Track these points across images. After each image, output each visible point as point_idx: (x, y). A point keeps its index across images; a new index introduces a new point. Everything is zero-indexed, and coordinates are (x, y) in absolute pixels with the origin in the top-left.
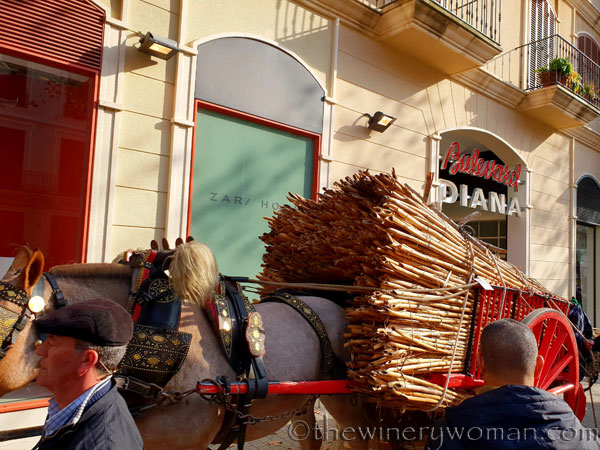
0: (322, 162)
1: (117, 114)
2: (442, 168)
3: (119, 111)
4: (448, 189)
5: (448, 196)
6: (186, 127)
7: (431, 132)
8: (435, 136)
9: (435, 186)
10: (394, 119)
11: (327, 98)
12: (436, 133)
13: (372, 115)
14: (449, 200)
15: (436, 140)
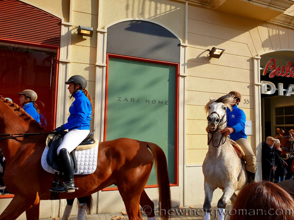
0: (180, 78)
1: (68, 64)
2: (263, 75)
3: (69, 63)
4: (268, 86)
5: (268, 90)
6: (103, 67)
7: (254, 55)
8: (256, 57)
9: (258, 85)
10: (223, 50)
11: (182, 44)
12: (257, 56)
13: (211, 49)
14: (269, 93)
15: (257, 59)
